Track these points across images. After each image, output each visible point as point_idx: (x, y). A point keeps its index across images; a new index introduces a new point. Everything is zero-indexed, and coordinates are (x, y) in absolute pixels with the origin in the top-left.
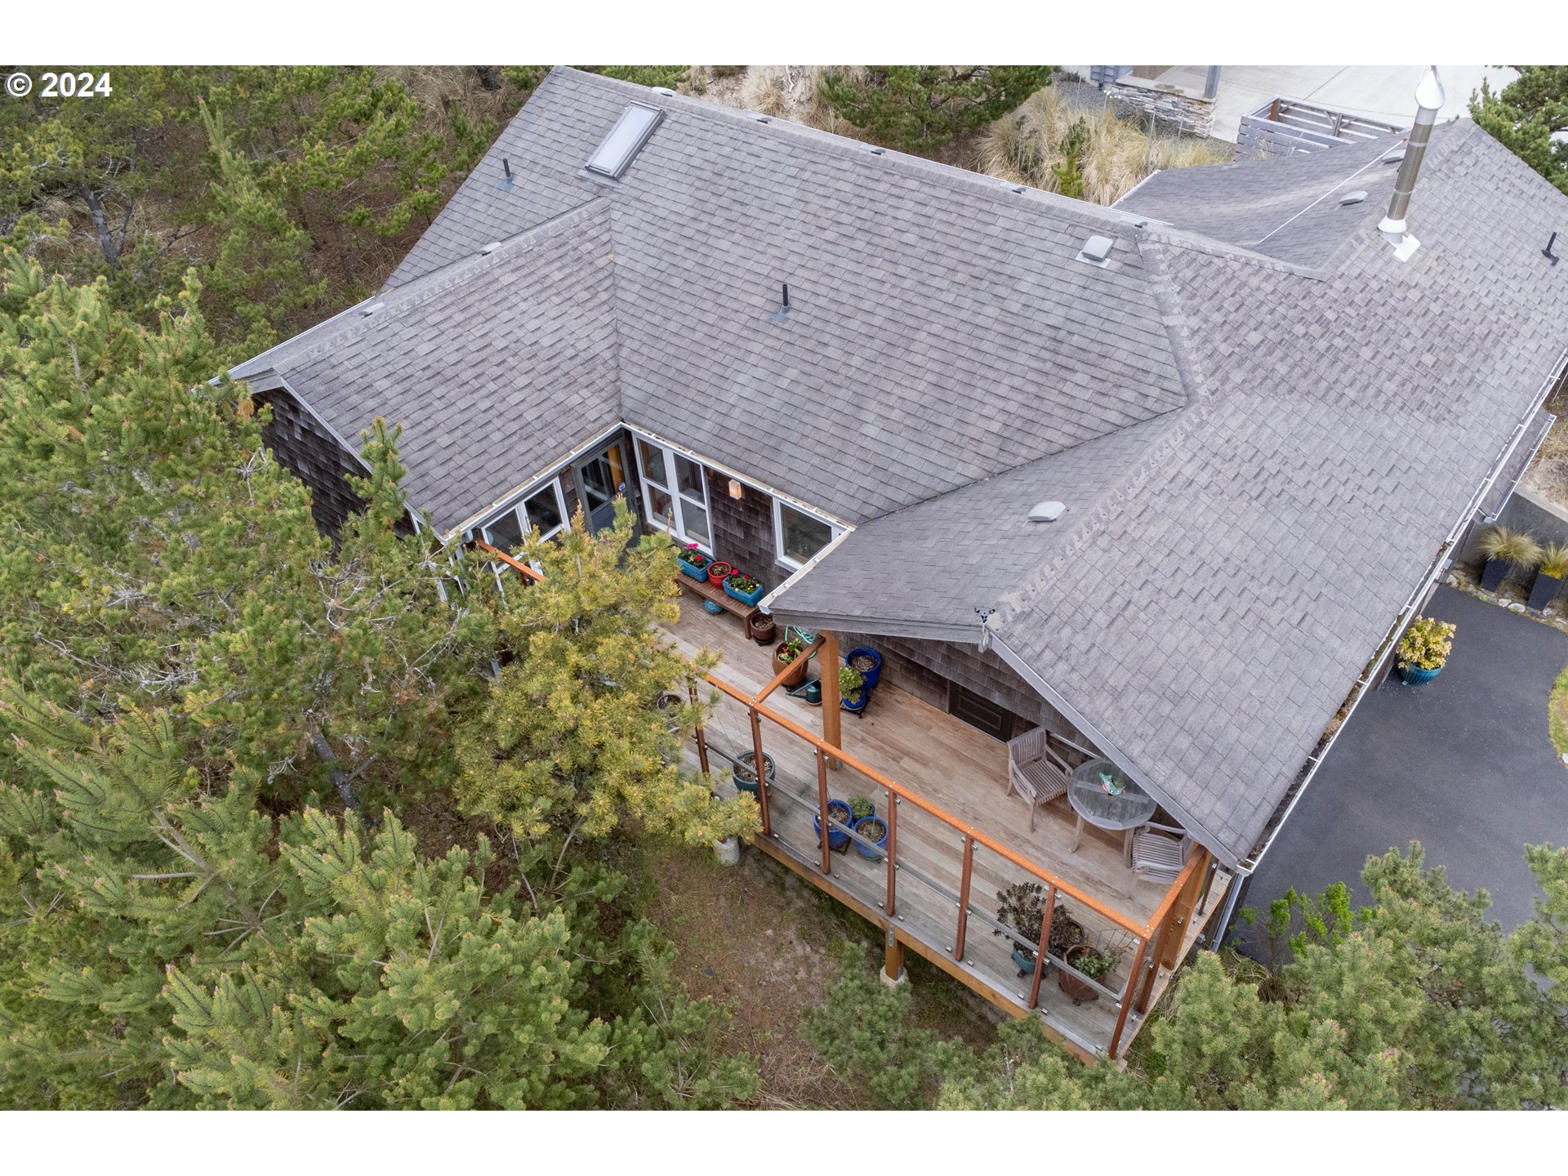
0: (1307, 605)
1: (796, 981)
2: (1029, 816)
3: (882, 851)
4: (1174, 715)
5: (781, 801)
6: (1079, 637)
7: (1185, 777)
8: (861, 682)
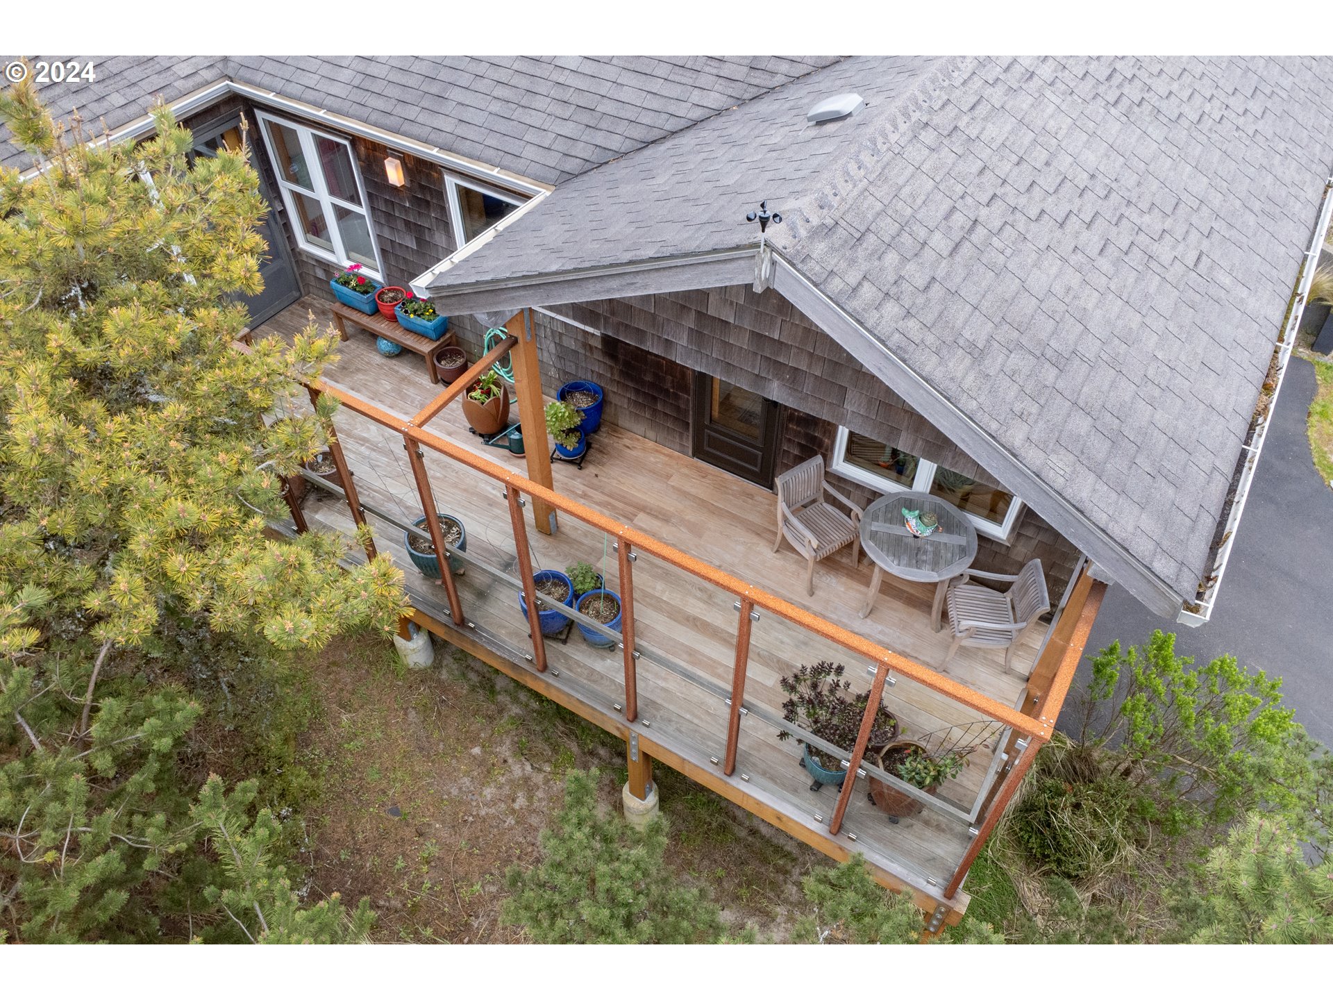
0: (1199, 243)
1: (513, 811)
2: (806, 576)
3: (616, 635)
4: (1060, 385)
5: (479, 579)
6: (911, 267)
7: (1091, 478)
8: (578, 420)
